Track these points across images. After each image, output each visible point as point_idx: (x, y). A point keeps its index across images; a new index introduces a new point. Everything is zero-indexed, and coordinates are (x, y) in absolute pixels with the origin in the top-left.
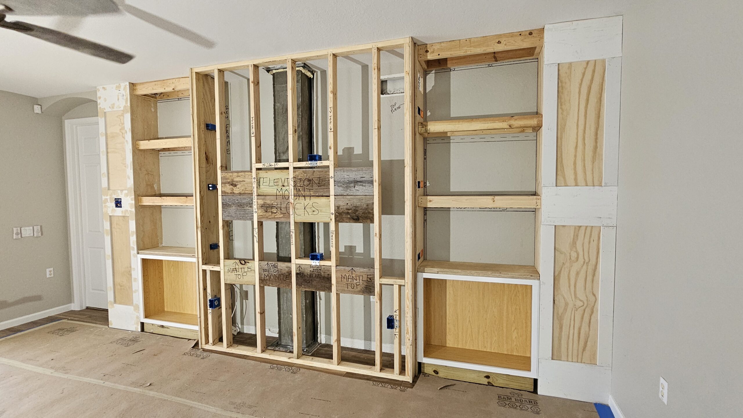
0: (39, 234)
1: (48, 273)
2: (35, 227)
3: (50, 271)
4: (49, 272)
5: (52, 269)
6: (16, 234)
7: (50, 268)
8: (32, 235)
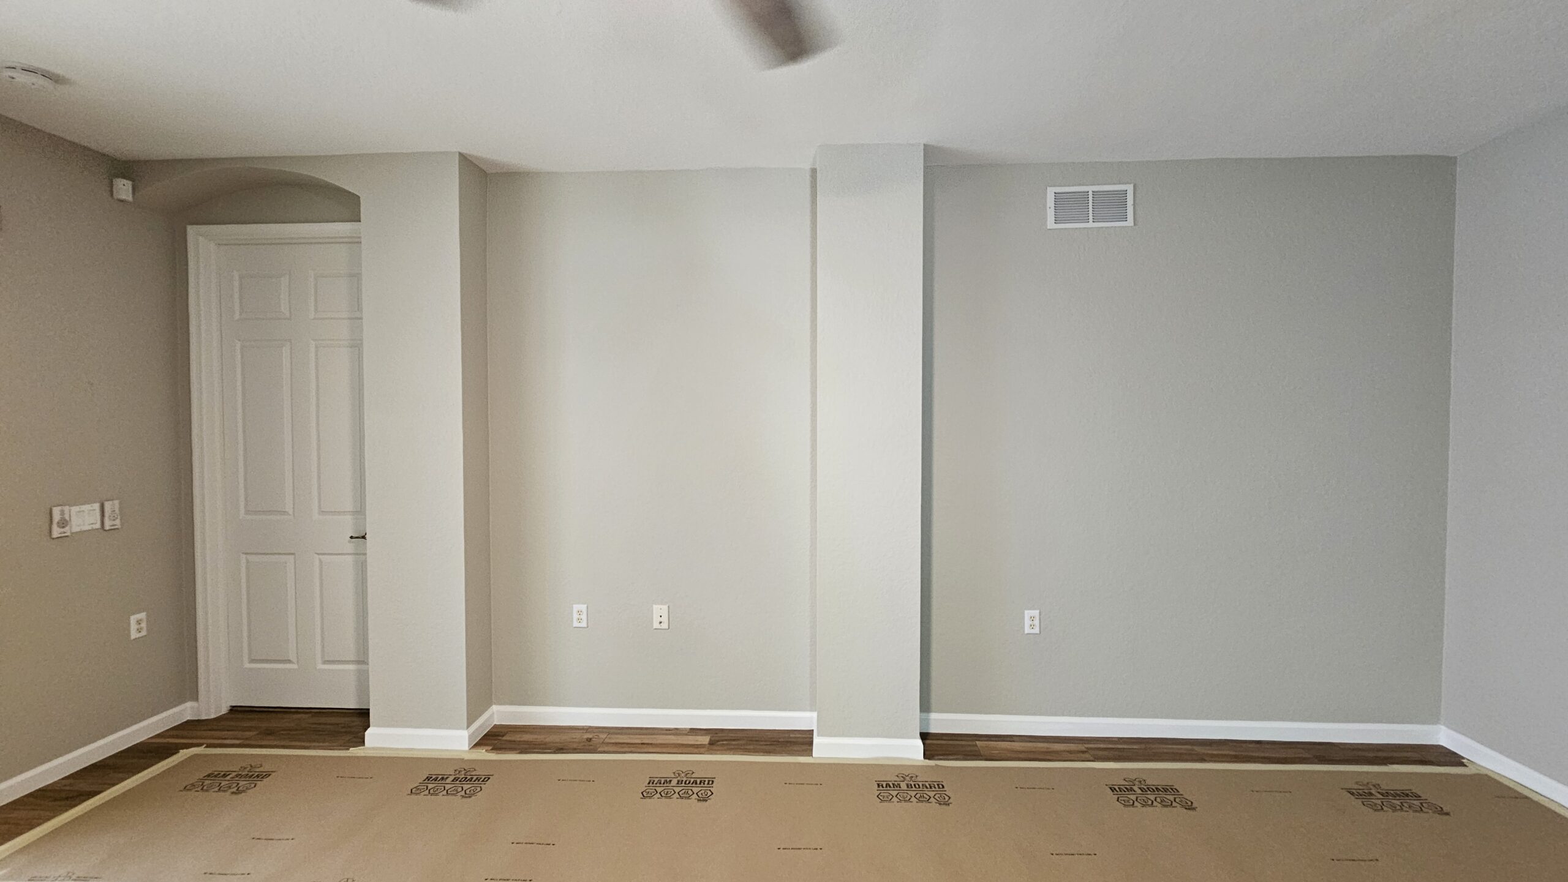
0: (114, 523)
1: (134, 627)
2: (108, 506)
3: (139, 622)
4: (137, 625)
5: (142, 615)
6: (58, 523)
7: (139, 612)
8: (98, 526)
